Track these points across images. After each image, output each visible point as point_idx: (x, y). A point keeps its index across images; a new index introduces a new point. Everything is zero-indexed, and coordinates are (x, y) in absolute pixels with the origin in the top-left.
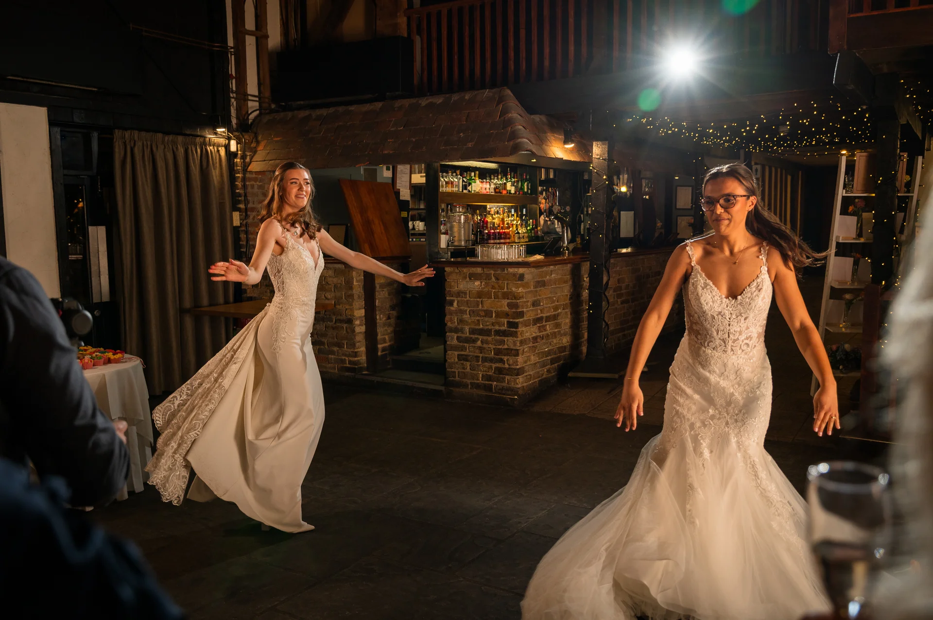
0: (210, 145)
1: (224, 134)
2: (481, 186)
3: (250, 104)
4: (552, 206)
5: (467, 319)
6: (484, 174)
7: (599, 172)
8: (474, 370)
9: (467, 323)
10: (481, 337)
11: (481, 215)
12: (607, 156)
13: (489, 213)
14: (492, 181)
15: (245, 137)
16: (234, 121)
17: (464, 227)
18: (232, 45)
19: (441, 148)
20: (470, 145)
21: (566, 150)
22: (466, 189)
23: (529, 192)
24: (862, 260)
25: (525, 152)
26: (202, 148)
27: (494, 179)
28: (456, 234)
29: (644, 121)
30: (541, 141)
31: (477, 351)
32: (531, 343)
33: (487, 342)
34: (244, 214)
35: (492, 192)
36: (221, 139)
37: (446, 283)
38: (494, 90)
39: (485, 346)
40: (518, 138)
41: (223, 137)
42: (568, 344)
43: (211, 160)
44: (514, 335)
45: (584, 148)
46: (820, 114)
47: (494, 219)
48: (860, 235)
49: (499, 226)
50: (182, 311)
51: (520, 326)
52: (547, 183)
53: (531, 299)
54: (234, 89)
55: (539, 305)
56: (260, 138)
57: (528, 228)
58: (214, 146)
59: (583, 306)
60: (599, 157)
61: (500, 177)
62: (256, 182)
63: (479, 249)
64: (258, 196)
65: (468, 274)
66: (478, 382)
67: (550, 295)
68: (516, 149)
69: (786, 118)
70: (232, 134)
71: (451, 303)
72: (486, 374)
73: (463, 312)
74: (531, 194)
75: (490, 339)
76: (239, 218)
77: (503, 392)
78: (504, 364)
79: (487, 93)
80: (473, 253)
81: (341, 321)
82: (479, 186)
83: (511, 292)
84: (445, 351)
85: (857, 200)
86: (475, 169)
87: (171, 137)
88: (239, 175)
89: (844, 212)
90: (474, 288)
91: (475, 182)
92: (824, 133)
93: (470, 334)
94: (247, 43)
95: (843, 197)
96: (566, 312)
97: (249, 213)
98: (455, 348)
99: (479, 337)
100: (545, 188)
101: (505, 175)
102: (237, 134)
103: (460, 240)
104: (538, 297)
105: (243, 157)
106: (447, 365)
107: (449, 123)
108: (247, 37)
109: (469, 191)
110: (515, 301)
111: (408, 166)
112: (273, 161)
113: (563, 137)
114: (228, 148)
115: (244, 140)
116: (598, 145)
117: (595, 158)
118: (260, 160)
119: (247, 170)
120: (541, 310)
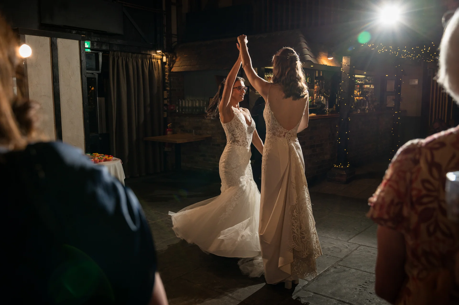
0: (154, 59)
1: (160, 53)
3: (173, 38)
4: (321, 89)
7: (345, 72)
12: (349, 63)
16: (165, 47)
18: (165, 10)
19: (266, 60)
21: (329, 61)
23: (310, 82)
26: (150, 60)
29: (369, 46)
30: (317, 57)
34: (169, 92)
36: (159, 56)
38: (292, 31)
40: (304, 55)
43: (154, 66)
45: (337, 60)
52: (319, 78)
53: (309, 136)
56: (177, 55)
58: (155, 59)
60: (345, 64)
62: (175, 76)
64: (176, 84)
70: (164, 54)
74: (311, 84)
76: (167, 94)
79: (289, 32)
87: (135, 55)
88: (167, 73)
94: (172, 9)
100: (318, 81)
102: (166, 53)
104: (313, 135)
105: (169, 65)
108: (172, 6)
112: (183, 67)
113: (327, 54)
114: (162, 59)
115: (169, 56)
116: (345, 58)
117: (343, 65)
118: (177, 66)
119: (171, 71)
120: (314, 141)
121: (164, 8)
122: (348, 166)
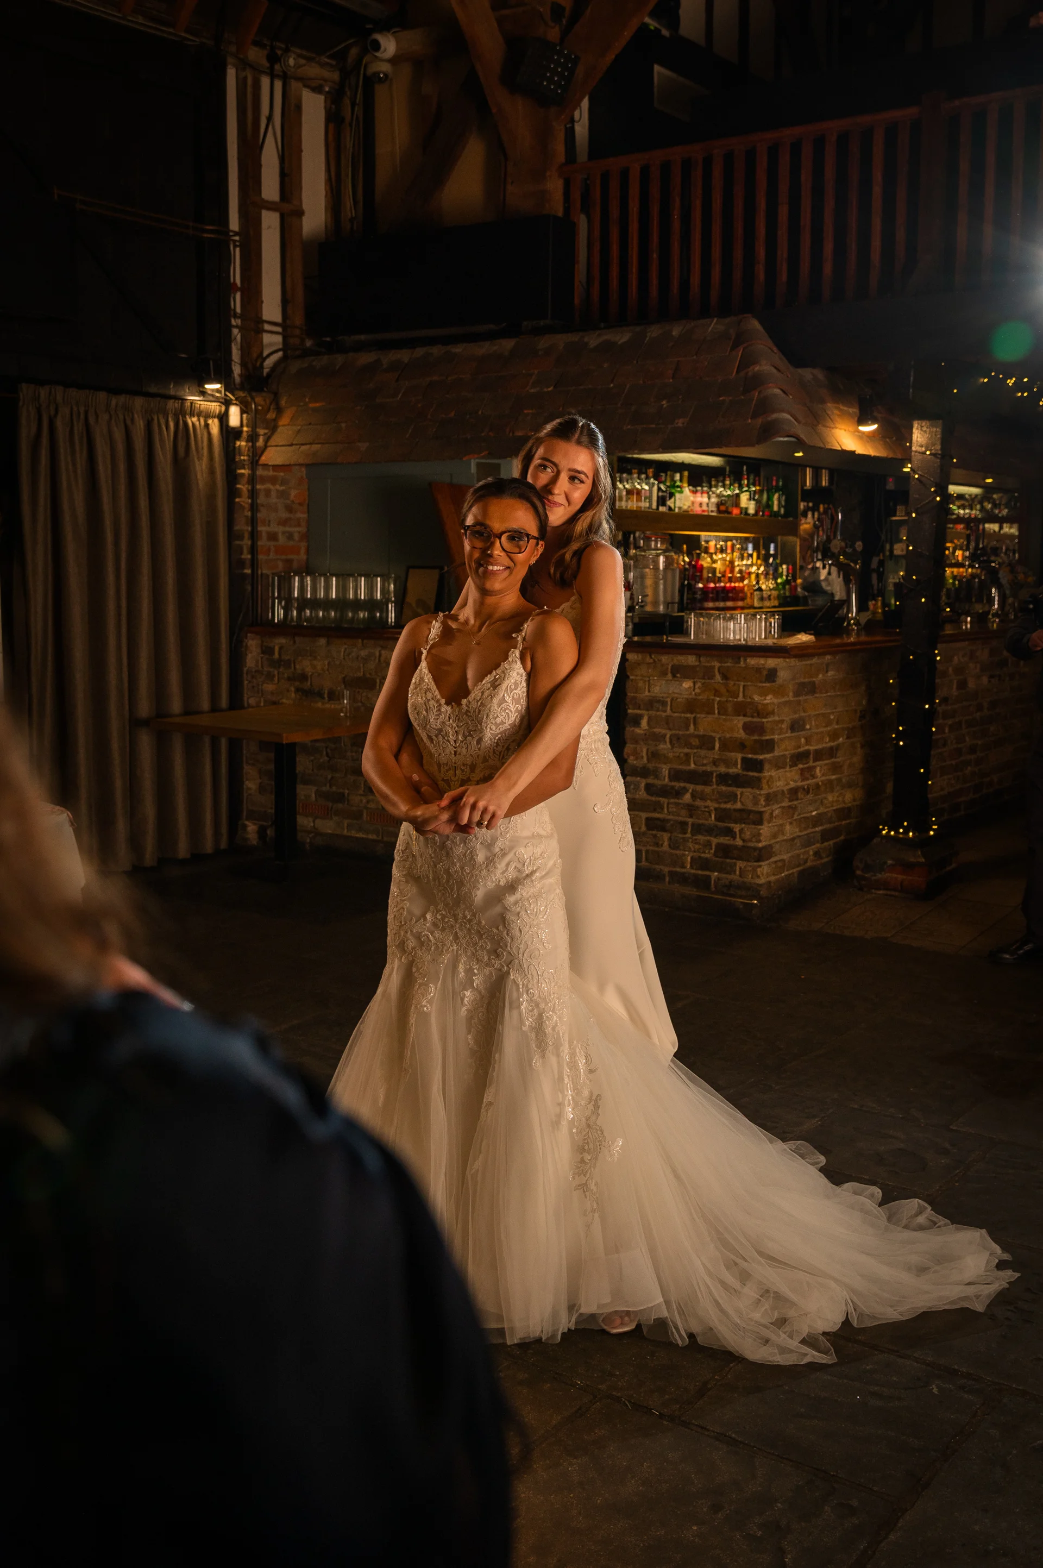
0: (192, 415)
1: (218, 395)
2: (692, 498)
3: (267, 338)
5: (666, 752)
6: (699, 477)
7: (923, 479)
8: (677, 848)
9: (666, 760)
10: (691, 787)
11: (689, 554)
12: (938, 447)
13: (706, 551)
14: (714, 489)
15: (257, 400)
16: (237, 370)
17: (665, 578)
18: (237, 229)
19: (625, 428)
20: (680, 423)
21: (863, 437)
22: (664, 504)
23: (782, 511)
25: (786, 439)
26: (178, 420)
27: (716, 486)
28: (649, 591)
29: (1011, 382)
30: (817, 419)
31: (683, 812)
32: (787, 800)
33: (703, 799)
35: (712, 511)
36: (214, 404)
37: (629, 684)
38: (728, 320)
39: (698, 803)
40: (773, 411)
41: (216, 400)
42: (855, 803)
43: (193, 443)
44: (755, 783)
45: (894, 435)
47: (714, 562)
49: (724, 576)
50: (136, 723)
51: (767, 766)
52: (816, 495)
53: (787, 716)
54: (238, 310)
55: (804, 729)
56: (283, 403)
57: (779, 581)
58: (199, 416)
60: (924, 449)
61: (728, 482)
62: (274, 484)
63: (692, 620)
64: (276, 512)
65: (670, 667)
66: (683, 870)
67: (823, 711)
68: (767, 432)
70: (233, 395)
71: (636, 721)
72: (699, 857)
73: (660, 738)
74: (786, 515)
75: (708, 789)
77: (731, 892)
78: (734, 838)
79: (714, 326)
80: (679, 627)
82: (687, 499)
83: (750, 703)
86: (680, 467)
87: (122, 399)
88: (243, 471)
90: (681, 694)
91: (681, 492)
93: (671, 780)
94: (264, 225)
96: (853, 743)
99: (688, 785)
100: (811, 504)
101: (737, 479)
102: (241, 394)
103: (656, 603)
104: (803, 714)
105: (253, 438)
107: (641, 382)
108: (265, 213)
109: (670, 509)
110: (758, 720)
112: (306, 446)
113: (855, 410)
114: (224, 420)
115: (253, 406)
116: (922, 427)
117: (916, 452)
118: (281, 444)
119: (257, 461)
120: (806, 739)
121: (234, 223)
122: (932, 833)
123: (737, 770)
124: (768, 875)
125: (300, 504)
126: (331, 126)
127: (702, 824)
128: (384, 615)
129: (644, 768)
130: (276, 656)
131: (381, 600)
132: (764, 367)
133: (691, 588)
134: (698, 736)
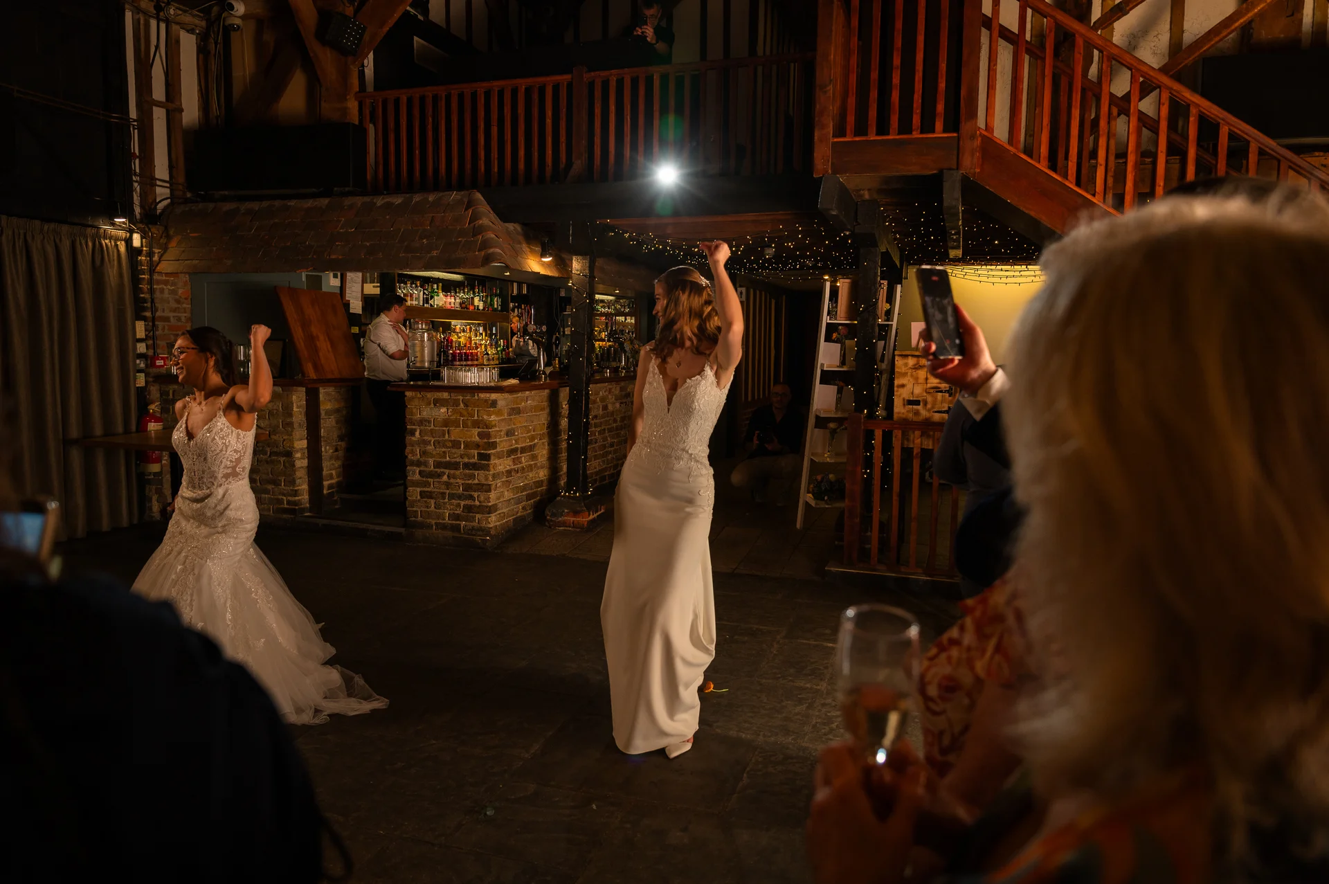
0: (105, 238)
1: (124, 226)
2: (445, 300)
3: (158, 190)
4: (526, 325)
5: (431, 451)
6: (448, 287)
7: (579, 290)
8: (440, 509)
9: (431, 456)
10: (447, 471)
11: (444, 333)
12: (587, 271)
13: (454, 331)
15: (152, 230)
16: (137, 210)
17: (428, 347)
18: (135, 118)
19: (401, 256)
20: (435, 253)
21: (544, 264)
22: (427, 303)
23: (500, 308)
24: (845, 388)
25: (499, 264)
26: (95, 241)
27: (459, 293)
28: (418, 354)
29: (627, 235)
30: (517, 253)
31: (443, 487)
32: (505, 477)
33: (455, 477)
34: (151, 324)
35: (457, 308)
36: (121, 231)
37: (407, 411)
38: (463, 193)
39: (452, 481)
40: (492, 247)
41: (123, 229)
42: (545, 478)
43: (106, 257)
44: (486, 468)
45: (562, 264)
46: (804, 238)
47: (459, 338)
48: (843, 363)
49: (465, 346)
50: (67, 443)
51: (492, 457)
52: (520, 299)
53: (505, 428)
54: (138, 171)
55: (514, 435)
56: (171, 232)
57: (499, 349)
58: (111, 238)
59: (561, 435)
60: (579, 272)
61: (466, 290)
62: (166, 285)
63: (445, 372)
64: (169, 303)
65: (432, 400)
66: (444, 521)
67: (525, 424)
68: (487, 260)
69: (771, 240)
70: (135, 226)
71: (413, 433)
72: (454, 513)
73: (427, 443)
74: (502, 311)
75: (458, 472)
76: (143, 329)
77: (474, 533)
78: (475, 500)
79: (454, 196)
80: (437, 376)
81: (277, 454)
82: (442, 300)
83: (482, 420)
84: (406, 488)
85: (840, 327)
86: (438, 280)
87: (52, 225)
88: (144, 276)
89: (828, 339)
90: (440, 416)
91: (438, 296)
92: (807, 257)
93: (434, 468)
94: (155, 116)
95: (827, 324)
96: (543, 443)
97: (156, 323)
98: (416, 484)
99: (445, 470)
100: (517, 304)
101: (472, 289)
102: (141, 226)
103: (423, 361)
104: (514, 426)
105: (150, 254)
106: (407, 503)
107: (410, 228)
108: (155, 108)
109: (431, 305)
110: (487, 430)
111: (360, 274)
112: (189, 262)
113: (539, 249)
114: (129, 241)
115: (150, 234)
116: (578, 259)
117: (575, 274)
118: (173, 259)
119: (154, 270)
120: (516, 441)
121: (133, 114)
122: (590, 493)
123: (475, 460)
124: (495, 522)
125: (186, 299)
126: (201, 56)
127: (455, 493)
128: (246, 370)
129: (418, 461)
130: (171, 396)
131: (244, 360)
132: (484, 221)
133: (446, 353)
134: (451, 441)
